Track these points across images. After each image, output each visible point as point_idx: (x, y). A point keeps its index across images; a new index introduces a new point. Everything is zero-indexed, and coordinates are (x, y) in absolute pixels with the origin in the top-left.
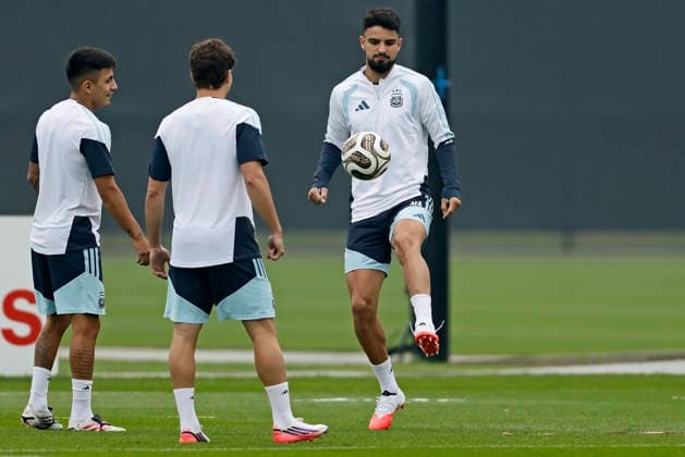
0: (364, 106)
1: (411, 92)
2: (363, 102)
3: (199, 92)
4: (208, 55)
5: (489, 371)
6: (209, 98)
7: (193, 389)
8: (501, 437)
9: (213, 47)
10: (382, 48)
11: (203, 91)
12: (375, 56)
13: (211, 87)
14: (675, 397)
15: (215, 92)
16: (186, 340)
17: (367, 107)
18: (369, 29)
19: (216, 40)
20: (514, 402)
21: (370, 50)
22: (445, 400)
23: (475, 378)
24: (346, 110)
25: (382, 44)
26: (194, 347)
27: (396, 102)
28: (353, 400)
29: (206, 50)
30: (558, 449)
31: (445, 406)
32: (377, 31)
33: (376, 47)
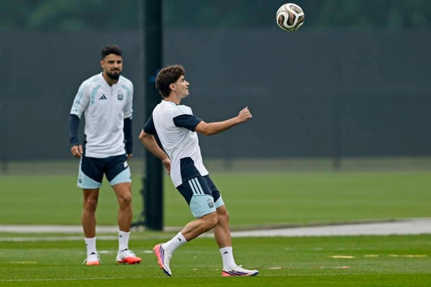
0: (103, 97)
2: (104, 95)
8: (192, 271)
10: (116, 65)
12: (112, 70)
14: (287, 249)
17: (105, 98)
18: (107, 56)
20: (200, 252)
24: (93, 97)
27: (120, 98)
32: (112, 57)
33: (112, 65)
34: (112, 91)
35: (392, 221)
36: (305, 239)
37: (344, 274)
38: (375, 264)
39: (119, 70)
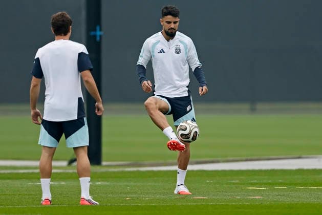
0: (162, 51)
1: (185, 47)
2: (162, 49)
3: (56, 37)
4: (61, 19)
5: (121, 169)
6: (62, 40)
7: (49, 180)
8: (126, 200)
9: (63, 16)
10: (172, 26)
11: (59, 37)
12: (169, 29)
13: (63, 34)
14: (208, 181)
15: (65, 37)
16: (49, 156)
17: (164, 52)
18: (165, 17)
19: (64, 12)
20: (132, 183)
21: (166, 26)
22: (100, 183)
23: (114, 172)
24: (153, 52)
25: (172, 23)
26: (52, 159)
27: (178, 51)
28: (56, 183)
29: (60, 17)
30: (152, 206)
31: (99, 186)
32: (169, 18)
33: (170, 25)
34: (169, 46)
35: (299, 158)
36: (224, 173)
37: (257, 203)
38: (284, 195)
39: (175, 29)
